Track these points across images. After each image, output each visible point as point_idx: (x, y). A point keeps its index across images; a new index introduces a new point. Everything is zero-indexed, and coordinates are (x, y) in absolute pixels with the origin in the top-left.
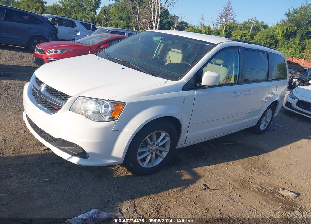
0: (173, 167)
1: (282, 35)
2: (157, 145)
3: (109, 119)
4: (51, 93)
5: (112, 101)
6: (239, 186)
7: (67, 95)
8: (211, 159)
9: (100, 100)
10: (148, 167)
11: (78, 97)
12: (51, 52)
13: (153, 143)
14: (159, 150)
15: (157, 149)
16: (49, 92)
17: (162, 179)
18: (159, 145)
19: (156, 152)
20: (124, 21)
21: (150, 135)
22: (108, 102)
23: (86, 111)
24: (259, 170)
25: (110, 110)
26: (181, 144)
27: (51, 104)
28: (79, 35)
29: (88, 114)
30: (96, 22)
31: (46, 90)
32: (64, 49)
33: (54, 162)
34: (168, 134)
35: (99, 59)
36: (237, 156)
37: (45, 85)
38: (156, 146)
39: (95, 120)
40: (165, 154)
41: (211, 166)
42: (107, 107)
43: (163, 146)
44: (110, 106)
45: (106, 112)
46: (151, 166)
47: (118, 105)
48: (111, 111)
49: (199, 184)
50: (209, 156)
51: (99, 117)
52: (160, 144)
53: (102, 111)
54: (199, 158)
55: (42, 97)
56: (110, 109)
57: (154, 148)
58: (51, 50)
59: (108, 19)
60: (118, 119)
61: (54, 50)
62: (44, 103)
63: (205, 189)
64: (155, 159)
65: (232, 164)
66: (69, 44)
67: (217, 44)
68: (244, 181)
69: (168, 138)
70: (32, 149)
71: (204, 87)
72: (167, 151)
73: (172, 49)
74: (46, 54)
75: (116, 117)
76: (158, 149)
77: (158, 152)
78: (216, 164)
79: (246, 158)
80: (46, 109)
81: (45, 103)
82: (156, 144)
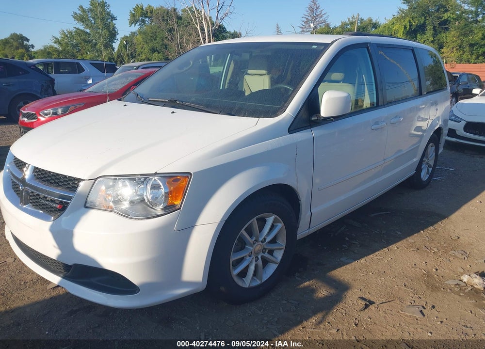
0: (297, 274)
1: (403, 32)
2: (262, 242)
3: (163, 209)
4: (44, 181)
5: (162, 175)
6: (424, 286)
7: (75, 179)
8: (359, 246)
9: (139, 177)
10: (254, 284)
11: (96, 179)
12: (46, 114)
13: (254, 239)
14: (267, 251)
15: (264, 249)
16: (41, 178)
17: (284, 302)
18: (267, 241)
19: (263, 254)
20: (159, 53)
21: (246, 226)
22: (156, 178)
23: (117, 202)
24: (446, 252)
25: (163, 193)
26: (303, 231)
27: (48, 201)
28: (91, 82)
29: (122, 208)
30: (116, 62)
31: (35, 175)
32: (67, 105)
33: (75, 309)
34: (278, 218)
35: (125, 105)
36: (399, 233)
37: (30, 166)
38: (260, 243)
39: (137, 217)
40: (279, 255)
41: (362, 261)
42: (155, 187)
43: (274, 241)
44: (161, 184)
45: (155, 198)
46: (258, 282)
47: (176, 180)
48: (166, 193)
49: (352, 298)
50: (353, 242)
51: (145, 210)
52: (268, 239)
53: (147, 198)
54: (338, 249)
55: (30, 192)
56: (163, 191)
57: (258, 247)
58: (45, 112)
59: (134, 55)
60: (181, 206)
61: (51, 111)
62: (34, 201)
63: (367, 306)
64: (263, 268)
65: (396, 248)
66: (74, 97)
67: (330, 42)
68: (429, 275)
69: (280, 225)
70: (32, 289)
71: (327, 120)
72: (283, 248)
73: (249, 71)
74: (39, 120)
75: (178, 203)
76: (266, 247)
77: (266, 253)
78: (370, 254)
79: (415, 233)
80: (41, 212)
81: (36, 202)
82: (261, 239)
